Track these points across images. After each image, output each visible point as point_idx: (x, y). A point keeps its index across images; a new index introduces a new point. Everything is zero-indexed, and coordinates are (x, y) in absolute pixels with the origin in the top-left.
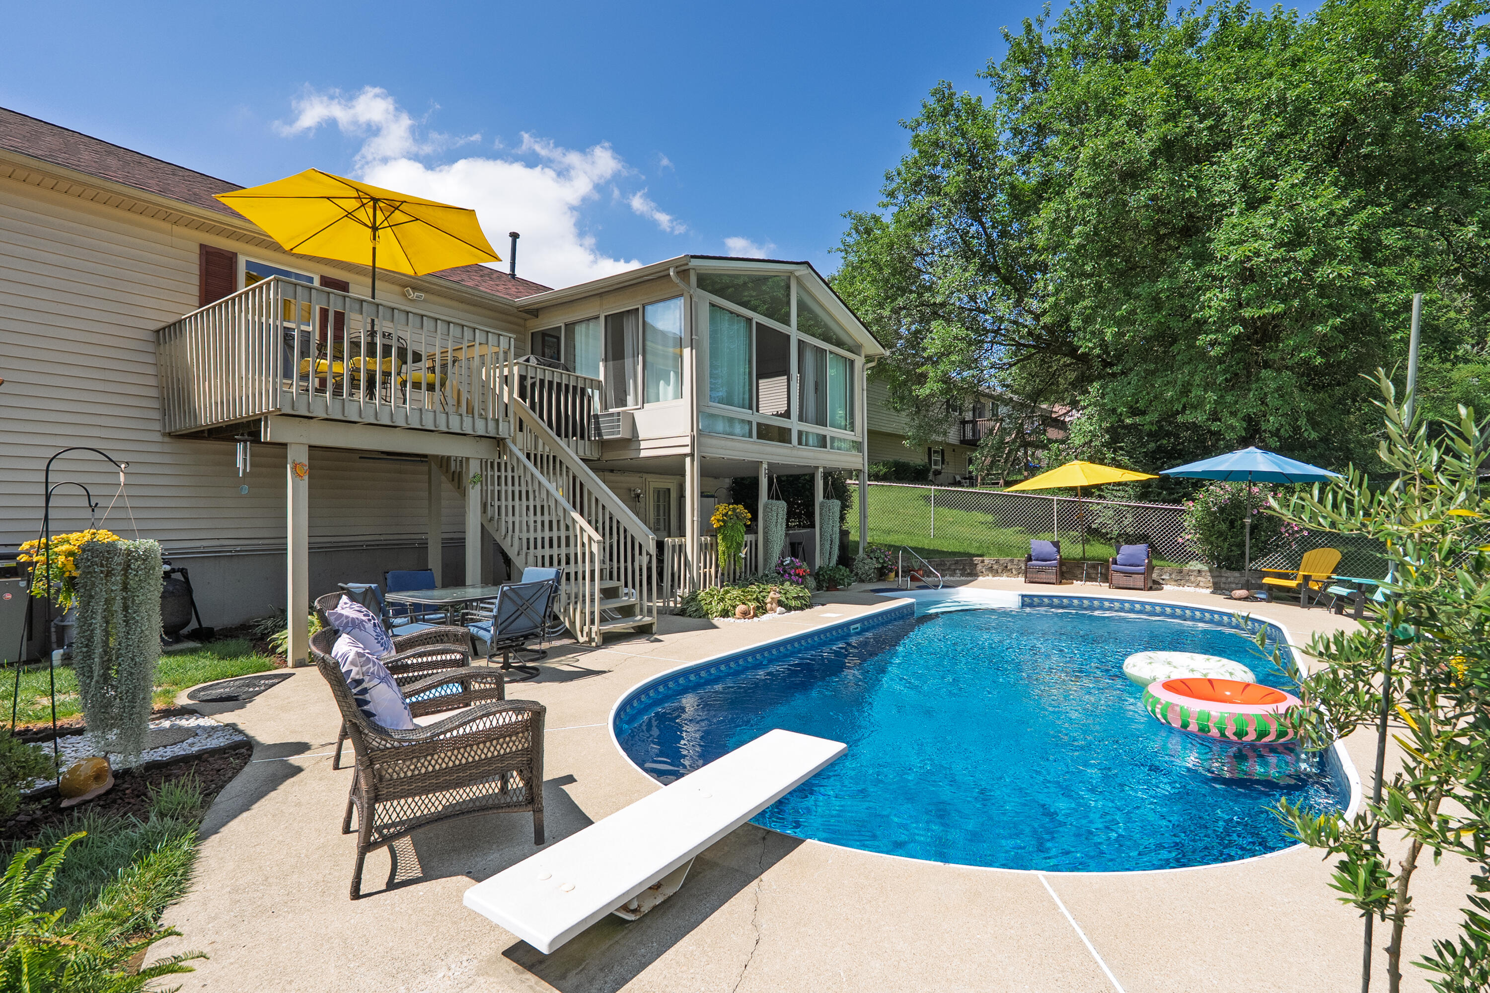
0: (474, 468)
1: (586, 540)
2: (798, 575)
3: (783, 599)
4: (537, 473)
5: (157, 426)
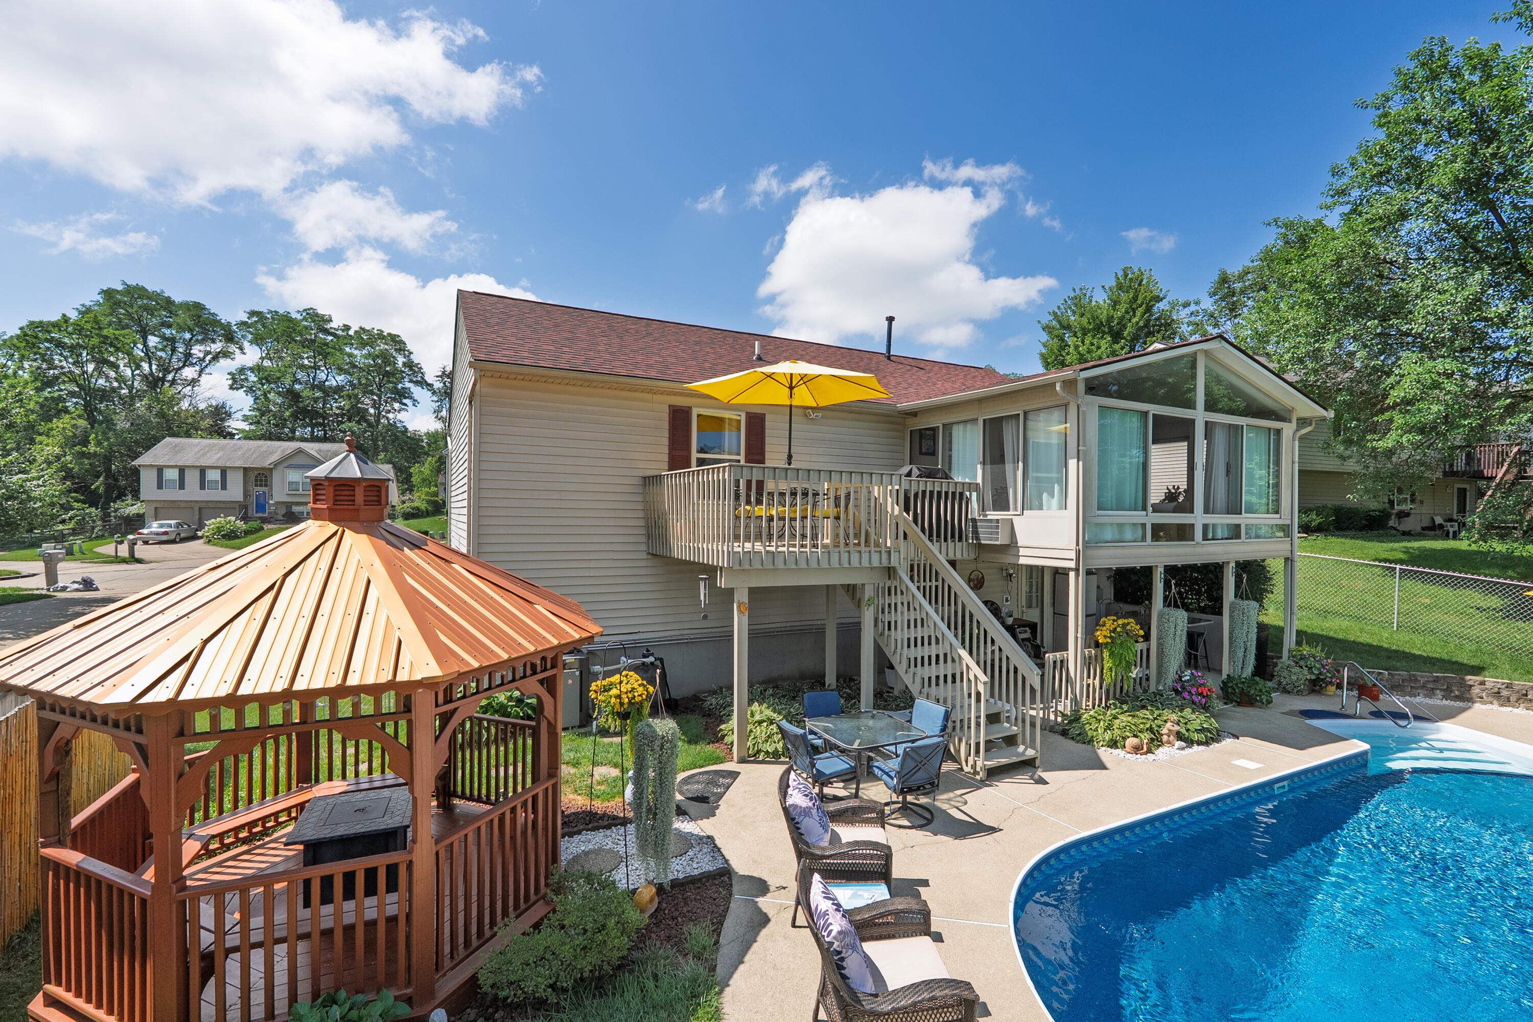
0: (869, 592)
1: (972, 678)
2: (1201, 694)
3: (1183, 731)
4: (925, 603)
5: (644, 548)
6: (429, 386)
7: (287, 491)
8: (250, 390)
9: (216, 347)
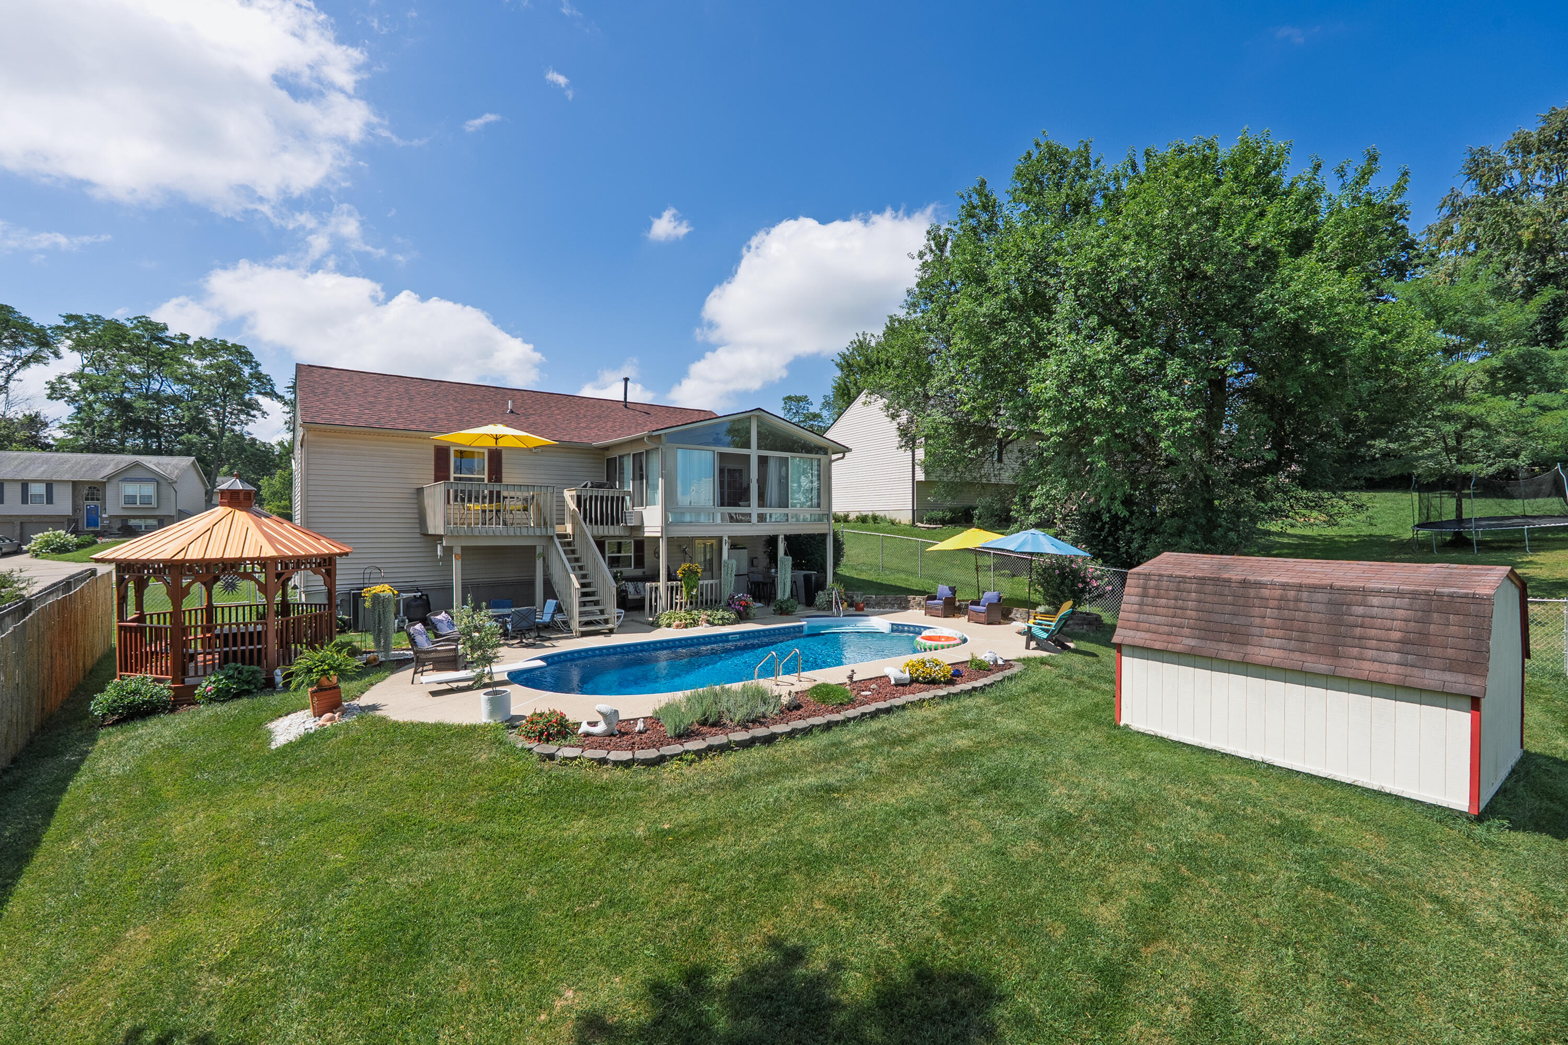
0: (539, 550)
2: (741, 605)
3: (711, 619)
6: (280, 398)
7: (122, 504)
8: (72, 400)
9: (25, 352)
